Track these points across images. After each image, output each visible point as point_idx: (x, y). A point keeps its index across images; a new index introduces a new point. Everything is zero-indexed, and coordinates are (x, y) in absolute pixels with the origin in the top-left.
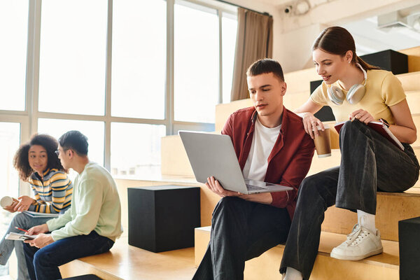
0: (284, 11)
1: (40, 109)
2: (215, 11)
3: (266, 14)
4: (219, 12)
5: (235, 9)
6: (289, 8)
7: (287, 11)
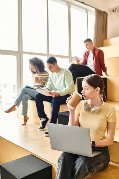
0: (112, 11)
1: (23, 50)
2: (85, 11)
3: (105, 12)
4: (87, 11)
5: (94, 10)
6: (115, 10)
7: (114, 11)
